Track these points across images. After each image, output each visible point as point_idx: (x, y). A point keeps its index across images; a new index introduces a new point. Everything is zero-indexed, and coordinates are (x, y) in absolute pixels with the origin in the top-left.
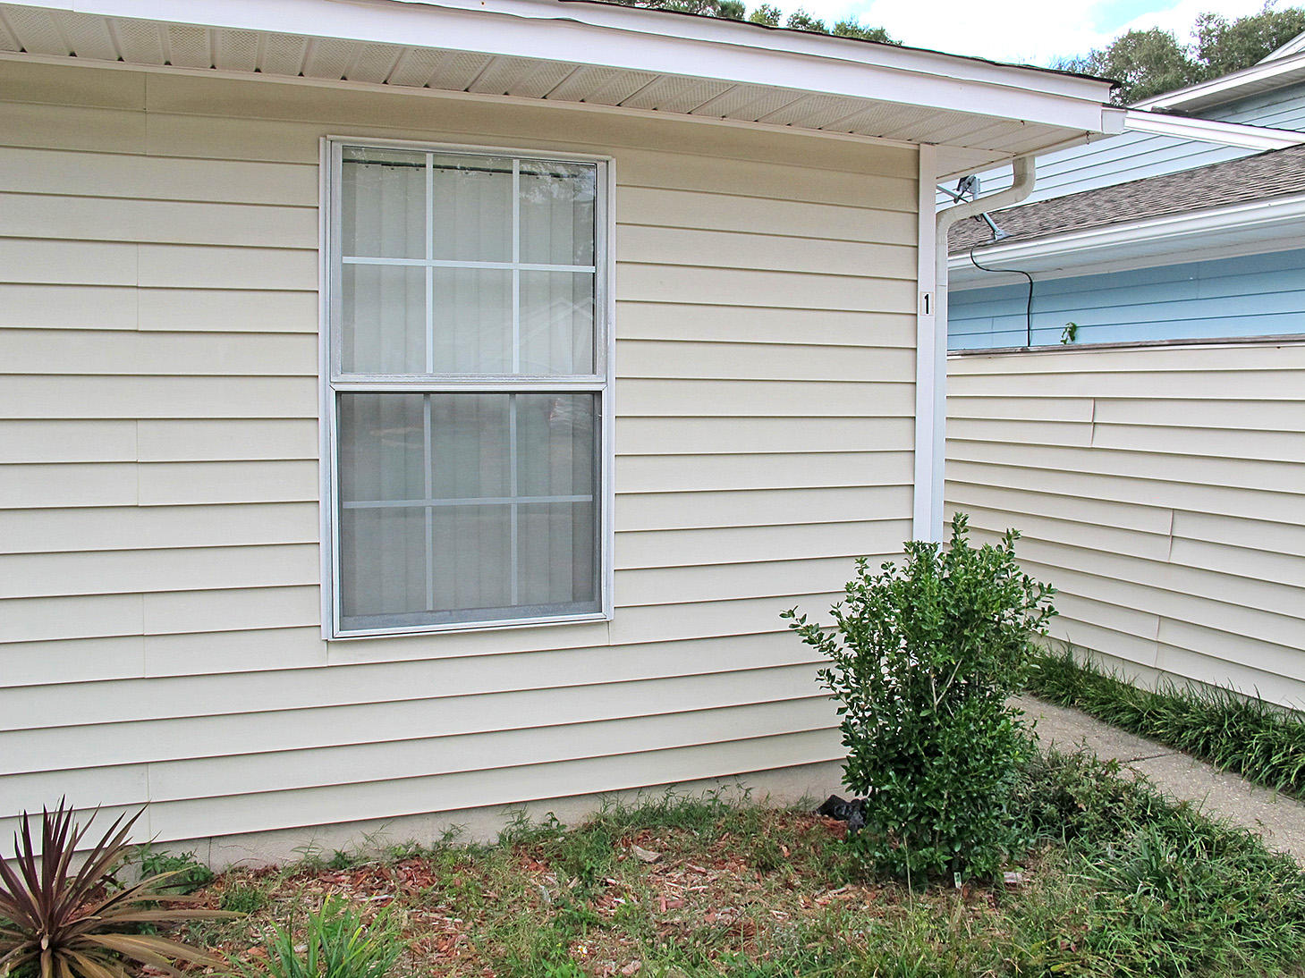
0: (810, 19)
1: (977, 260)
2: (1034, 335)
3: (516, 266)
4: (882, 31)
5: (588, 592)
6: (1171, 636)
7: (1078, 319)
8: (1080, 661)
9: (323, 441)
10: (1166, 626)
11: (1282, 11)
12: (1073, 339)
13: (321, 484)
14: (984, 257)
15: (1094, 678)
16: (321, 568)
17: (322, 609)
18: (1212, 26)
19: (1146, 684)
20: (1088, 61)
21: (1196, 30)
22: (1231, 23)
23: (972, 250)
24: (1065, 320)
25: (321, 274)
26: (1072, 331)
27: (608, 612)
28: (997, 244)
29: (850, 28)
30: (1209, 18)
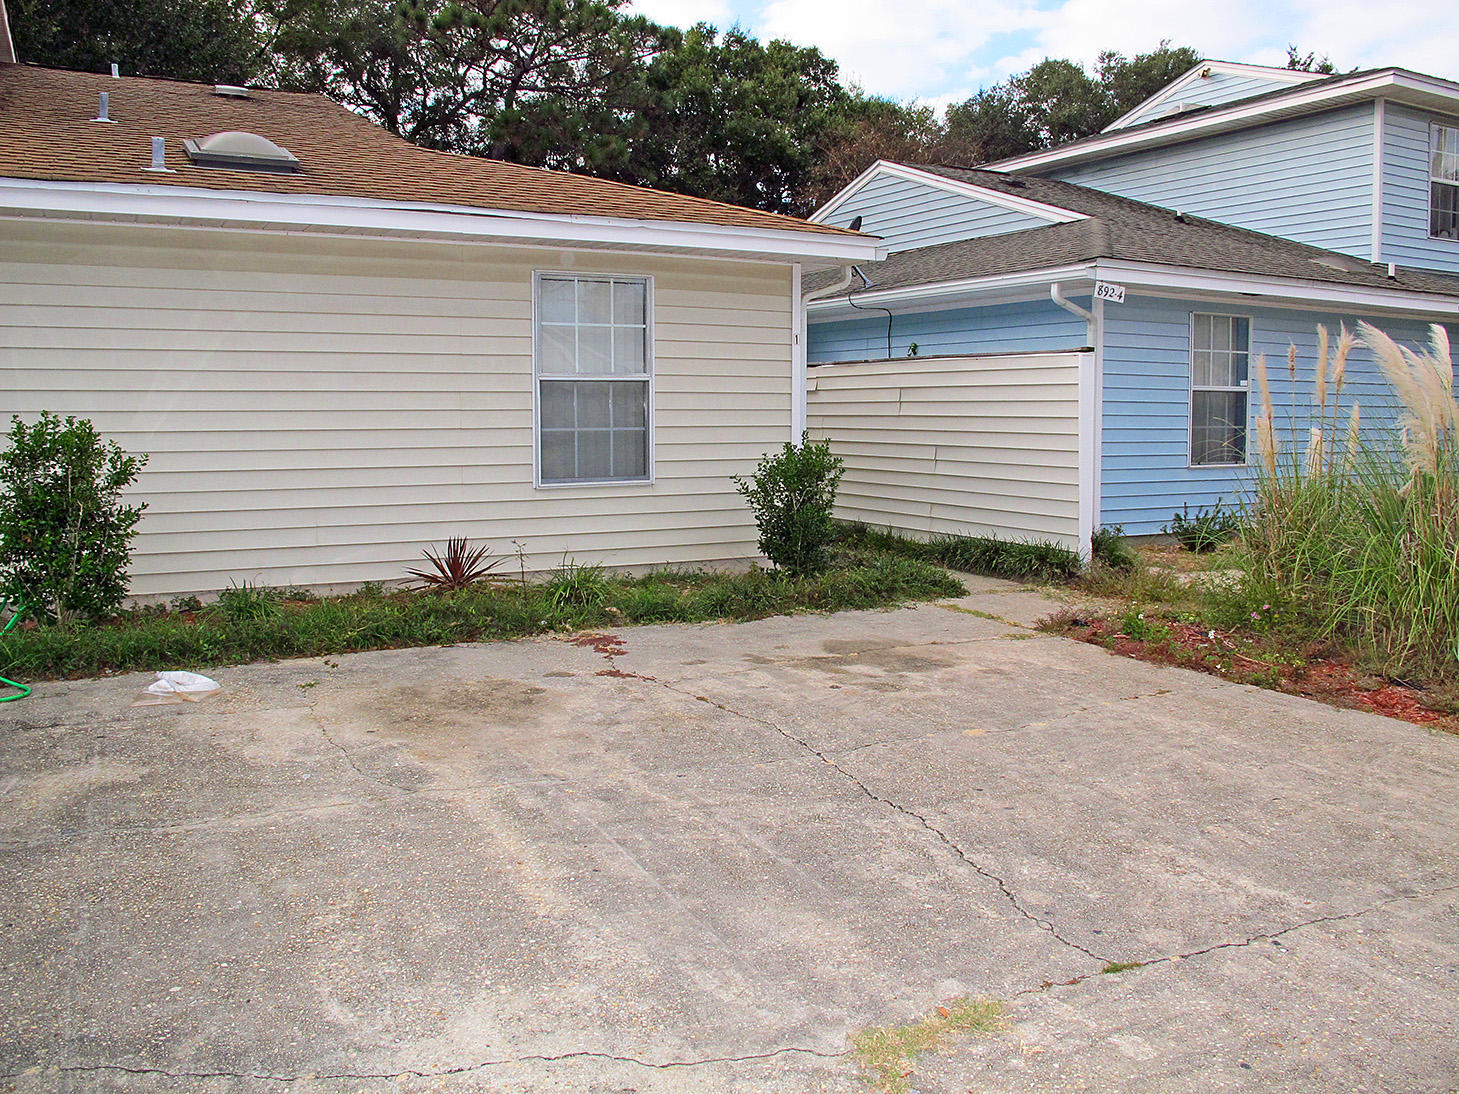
0: (745, 38)
1: (853, 302)
2: (893, 351)
3: (612, 325)
4: (815, 50)
5: (644, 472)
6: (937, 513)
7: (918, 341)
8: (895, 534)
9: (534, 402)
10: (935, 508)
11: (1176, 49)
12: (915, 354)
13: (534, 421)
14: (858, 299)
15: (900, 541)
16: (534, 457)
17: (534, 474)
18: (1112, 64)
19: (926, 540)
20: (1008, 87)
21: (1099, 66)
22: (1130, 60)
23: (850, 294)
24: (909, 342)
25: (533, 329)
26: (914, 349)
27: (652, 480)
28: (867, 291)
29: (783, 45)
30: (1110, 56)
